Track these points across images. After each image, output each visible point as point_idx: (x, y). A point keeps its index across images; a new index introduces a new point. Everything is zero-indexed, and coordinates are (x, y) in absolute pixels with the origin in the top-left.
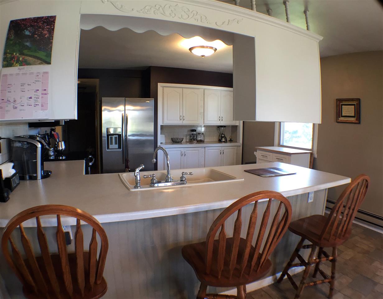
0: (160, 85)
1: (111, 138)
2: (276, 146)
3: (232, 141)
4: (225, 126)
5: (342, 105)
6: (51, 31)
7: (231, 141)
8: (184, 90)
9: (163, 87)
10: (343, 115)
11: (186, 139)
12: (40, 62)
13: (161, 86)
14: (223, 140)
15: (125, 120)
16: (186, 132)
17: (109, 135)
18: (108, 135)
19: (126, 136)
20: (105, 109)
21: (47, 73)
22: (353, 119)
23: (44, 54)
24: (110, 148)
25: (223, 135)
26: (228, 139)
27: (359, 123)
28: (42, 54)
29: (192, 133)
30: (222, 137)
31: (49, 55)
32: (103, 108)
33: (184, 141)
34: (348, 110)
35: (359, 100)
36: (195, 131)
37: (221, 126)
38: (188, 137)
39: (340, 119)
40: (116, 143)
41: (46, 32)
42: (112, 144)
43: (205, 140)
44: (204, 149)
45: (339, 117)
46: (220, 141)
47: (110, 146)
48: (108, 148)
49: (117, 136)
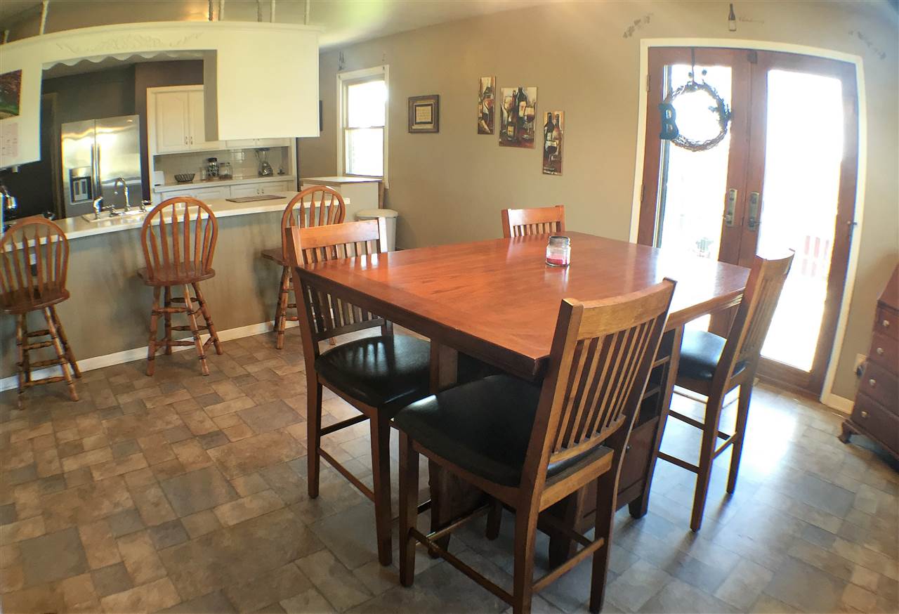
0: (149, 90)
1: (77, 184)
2: (340, 176)
3: (283, 173)
4: (267, 149)
5: (416, 106)
6: (18, 85)
7: (281, 173)
8: (192, 94)
9: (156, 93)
10: (418, 121)
11: (201, 175)
12: (10, 114)
13: (152, 93)
14: (266, 172)
15: (95, 154)
16: (200, 163)
17: (74, 180)
18: (72, 180)
19: (99, 178)
20: (65, 138)
21: (16, 124)
22: (429, 127)
23: (13, 107)
24: (76, 199)
25: (265, 165)
26: (276, 171)
27: (438, 131)
28: (11, 108)
29: (211, 164)
30: (264, 168)
31: (18, 108)
32: (63, 136)
33: (197, 178)
34: (424, 114)
35: (437, 98)
36: (215, 160)
37: (262, 149)
38: (204, 172)
39: (413, 127)
40: (84, 192)
41: (14, 87)
42: (78, 193)
43: (234, 176)
44: (229, 189)
45: (413, 125)
46: (261, 175)
47: (77, 197)
48: (73, 201)
49: (85, 180)
